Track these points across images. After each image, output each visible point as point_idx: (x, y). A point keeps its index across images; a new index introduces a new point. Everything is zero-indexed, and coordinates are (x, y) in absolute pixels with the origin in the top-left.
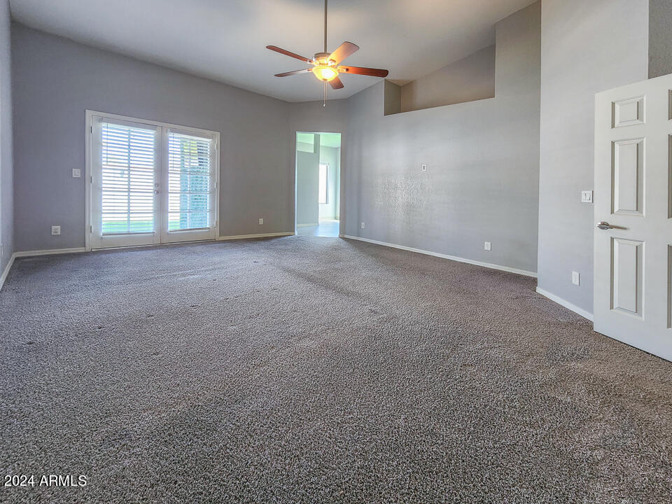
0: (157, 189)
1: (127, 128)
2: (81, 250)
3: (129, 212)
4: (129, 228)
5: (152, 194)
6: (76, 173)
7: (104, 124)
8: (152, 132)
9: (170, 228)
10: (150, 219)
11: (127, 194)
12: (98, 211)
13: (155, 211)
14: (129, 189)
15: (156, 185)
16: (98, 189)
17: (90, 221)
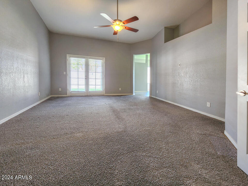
0: (86, 77)
1: (77, 59)
2: (66, 96)
3: (78, 85)
4: (78, 90)
5: (84, 79)
6: (65, 73)
7: (71, 58)
8: (84, 59)
9: (90, 90)
10: (83, 87)
11: (77, 79)
12: (70, 85)
13: (85, 85)
14: (78, 78)
15: (86, 76)
16: (70, 78)
17: (68, 88)
